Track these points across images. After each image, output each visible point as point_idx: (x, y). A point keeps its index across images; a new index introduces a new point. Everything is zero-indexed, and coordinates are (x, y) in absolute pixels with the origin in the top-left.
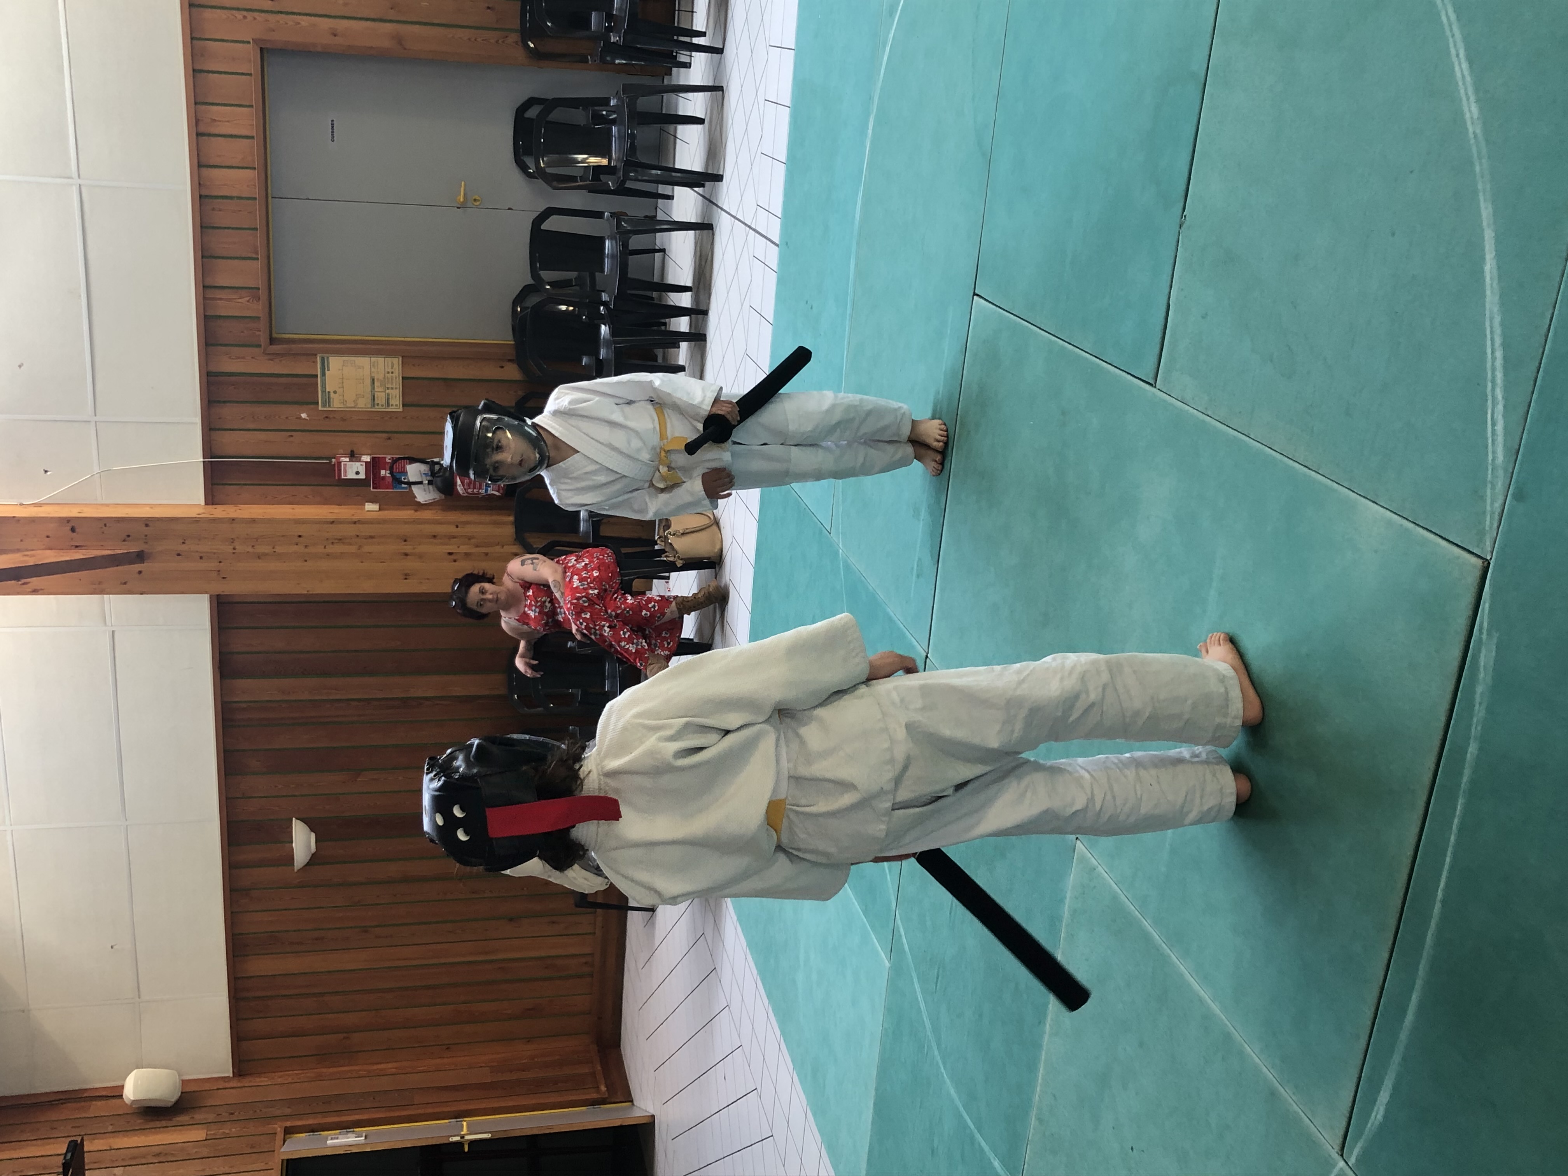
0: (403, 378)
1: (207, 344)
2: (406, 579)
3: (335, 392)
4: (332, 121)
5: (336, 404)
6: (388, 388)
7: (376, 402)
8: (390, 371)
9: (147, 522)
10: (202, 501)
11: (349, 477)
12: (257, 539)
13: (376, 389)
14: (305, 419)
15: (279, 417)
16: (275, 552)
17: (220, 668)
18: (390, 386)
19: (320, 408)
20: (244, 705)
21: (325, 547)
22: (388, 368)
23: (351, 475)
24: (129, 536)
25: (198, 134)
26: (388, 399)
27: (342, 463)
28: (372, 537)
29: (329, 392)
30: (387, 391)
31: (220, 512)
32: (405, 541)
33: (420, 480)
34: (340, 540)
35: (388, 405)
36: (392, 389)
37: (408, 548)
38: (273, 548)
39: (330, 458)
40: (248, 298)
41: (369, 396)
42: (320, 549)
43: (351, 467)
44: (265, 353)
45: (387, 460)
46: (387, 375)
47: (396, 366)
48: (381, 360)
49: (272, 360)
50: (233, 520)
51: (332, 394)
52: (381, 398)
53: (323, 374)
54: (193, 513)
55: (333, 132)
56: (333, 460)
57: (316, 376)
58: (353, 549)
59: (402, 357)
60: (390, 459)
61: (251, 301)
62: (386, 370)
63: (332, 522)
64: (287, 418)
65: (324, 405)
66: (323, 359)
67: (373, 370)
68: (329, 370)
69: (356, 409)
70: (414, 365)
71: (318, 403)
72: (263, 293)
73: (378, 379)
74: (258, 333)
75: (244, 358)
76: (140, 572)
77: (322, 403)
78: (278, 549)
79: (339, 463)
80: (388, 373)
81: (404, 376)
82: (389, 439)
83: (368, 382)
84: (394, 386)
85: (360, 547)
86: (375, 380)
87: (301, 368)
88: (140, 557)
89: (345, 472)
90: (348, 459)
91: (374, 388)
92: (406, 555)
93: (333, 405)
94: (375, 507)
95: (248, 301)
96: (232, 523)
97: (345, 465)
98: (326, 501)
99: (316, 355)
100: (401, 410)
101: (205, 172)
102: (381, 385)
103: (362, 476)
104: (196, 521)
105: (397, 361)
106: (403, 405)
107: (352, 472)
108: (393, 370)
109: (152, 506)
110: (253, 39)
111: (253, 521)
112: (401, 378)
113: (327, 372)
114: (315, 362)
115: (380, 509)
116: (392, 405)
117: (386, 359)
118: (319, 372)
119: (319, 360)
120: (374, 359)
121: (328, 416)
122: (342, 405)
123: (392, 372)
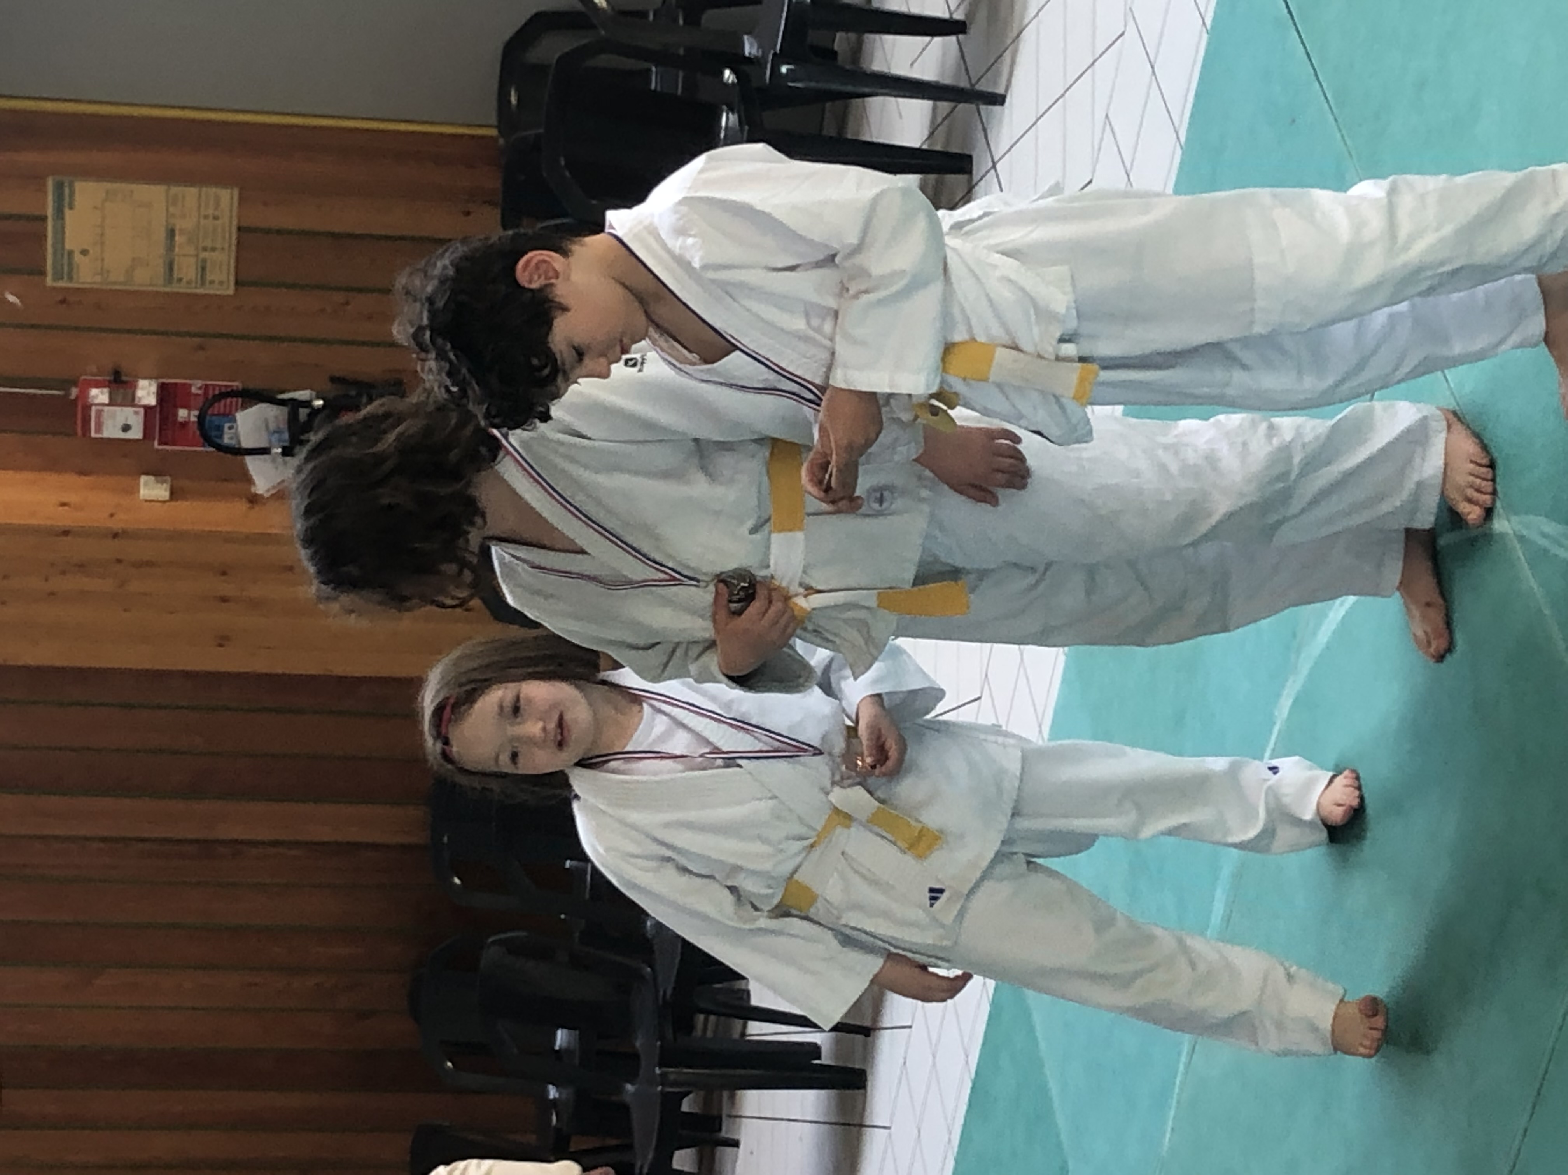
0: (239, 229)
2: (221, 645)
3: (84, 252)
5: (86, 276)
6: (205, 249)
7: (175, 276)
8: (211, 214)
11: (106, 433)
13: (177, 250)
14: (13, 303)
18: (208, 243)
23: (111, 431)
26: (203, 269)
27: (94, 408)
28: (150, 564)
29: (71, 253)
30: (203, 255)
32: (224, 573)
33: (263, 444)
34: (80, 566)
35: (203, 283)
36: (213, 249)
37: (227, 588)
39: (65, 388)
41: (161, 263)
42: (34, 584)
43: (113, 416)
45: (194, 390)
46: (202, 221)
47: (225, 204)
48: (191, 192)
51: (78, 257)
52: (187, 269)
53: (60, 216)
56: (74, 392)
57: (44, 219)
58: (107, 584)
59: (242, 189)
60: (200, 388)
62: (203, 213)
63: (66, 533)
65: (58, 276)
66: (59, 187)
67: (171, 209)
68: (71, 208)
69: (131, 287)
70: (265, 204)
71: (43, 273)
73: (182, 231)
77: (54, 273)
79: (87, 403)
80: (206, 217)
81: (244, 224)
82: (201, 348)
83: (161, 235)
84: (218, 246)
85: (123, 582)
86: (177, 232)
89: (99, 423)
90: (106, 398)
91: (172, 246)
92: (224, 600)
93: (79, 277)
94: (161, 493)
97: (99, 413)
99: (45, 176)
100: (231, 291)
102: (189, 242)
103: (136, 433)
105: (227, 197)
106: (237, 283)
107: (114, 426)
108: (217, 213)
112: (234, 230)
113: (67, 212)
114: (42, 189)
115: (172, 497)
116: (212, 282)
117: (204, 189)
118: (50, 212)
119: (50, 183)
120: (175, 190)
121: (65, 299)
122: (98, 279)
123: (216, 217)
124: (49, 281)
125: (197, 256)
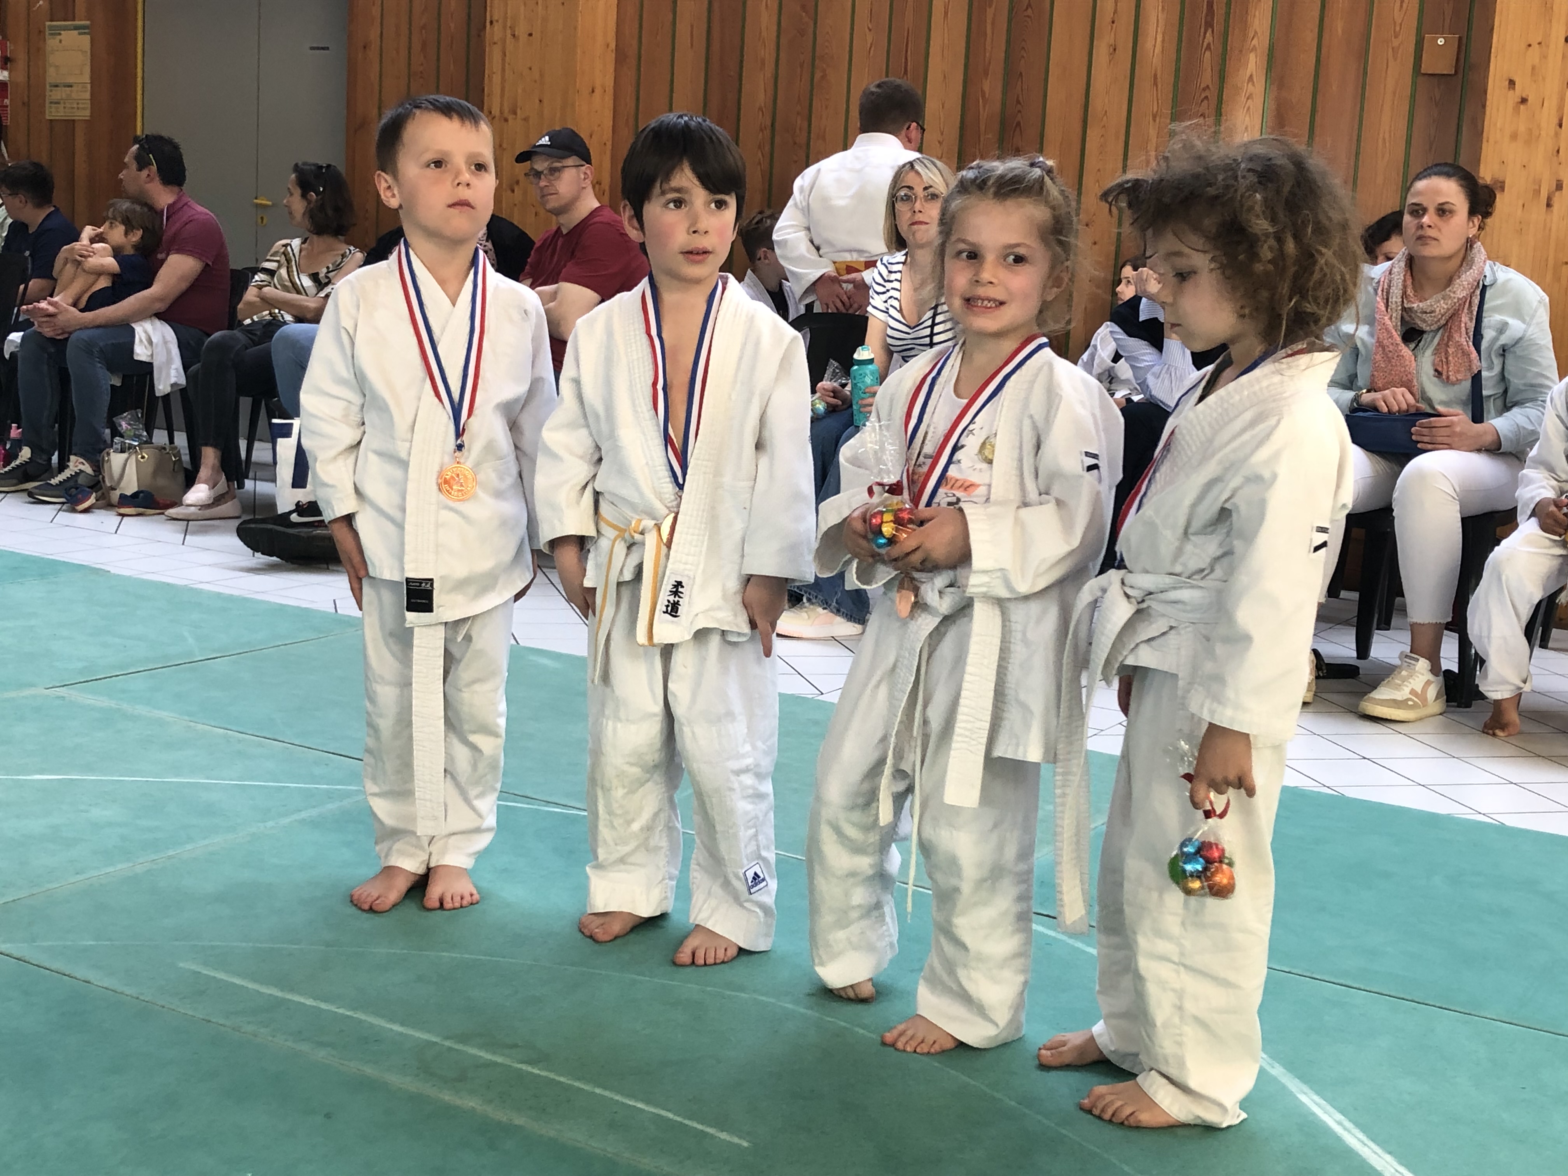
0: (74, 120)
3: (60, 41)
5: (52, 43)
6: (65, 103)
7: (52, 89)
8: (79, 106)
13: (64, 89)
14: (38, 4)
18: (68, 105)
22: (83, 103)
26: (56, 103)
29: (60, 34)
30: (62, 102)
35: (51, 103)
36: (65, 108)
41: (58, 81)
45: (6, 100)
46: (76, 102)
47: (82, 113)
48: (87, 95)
51: (59, 37)
52: (55, 94)
53: (76, 28)
57: (74, 20)
59: (91, 120)
62: (80, 102)
65: (51, 28)
66: (86, 27)
67: (80, 85)
68: (80, 34)
69: (47, 65)
70: (84, 133)
71: (51, 21)
73: (71, 91)
77: (52, 26)
80: (78, 103)
81: (75, 122)
82: (24, 104)
83: (70, 80)
84: (66, 110)
91: (65, 86)
93: (50, 38)
99: (90, 19)
100: (48, 118)
102: (67, 95)
105: (87, 114)
106: (51, 120)
108: (80, 109)
112: (73, 118)
113: (76, 32)
114: (85, 18)
116: (51, 108)
117: (89, 102)
118: (77, 23)
119: (88, 22)
120: (89, 86)
121: (41, 32)
122: (50, 49)
123: (78, 108)
124: (48, 23)
125: (62, 99)
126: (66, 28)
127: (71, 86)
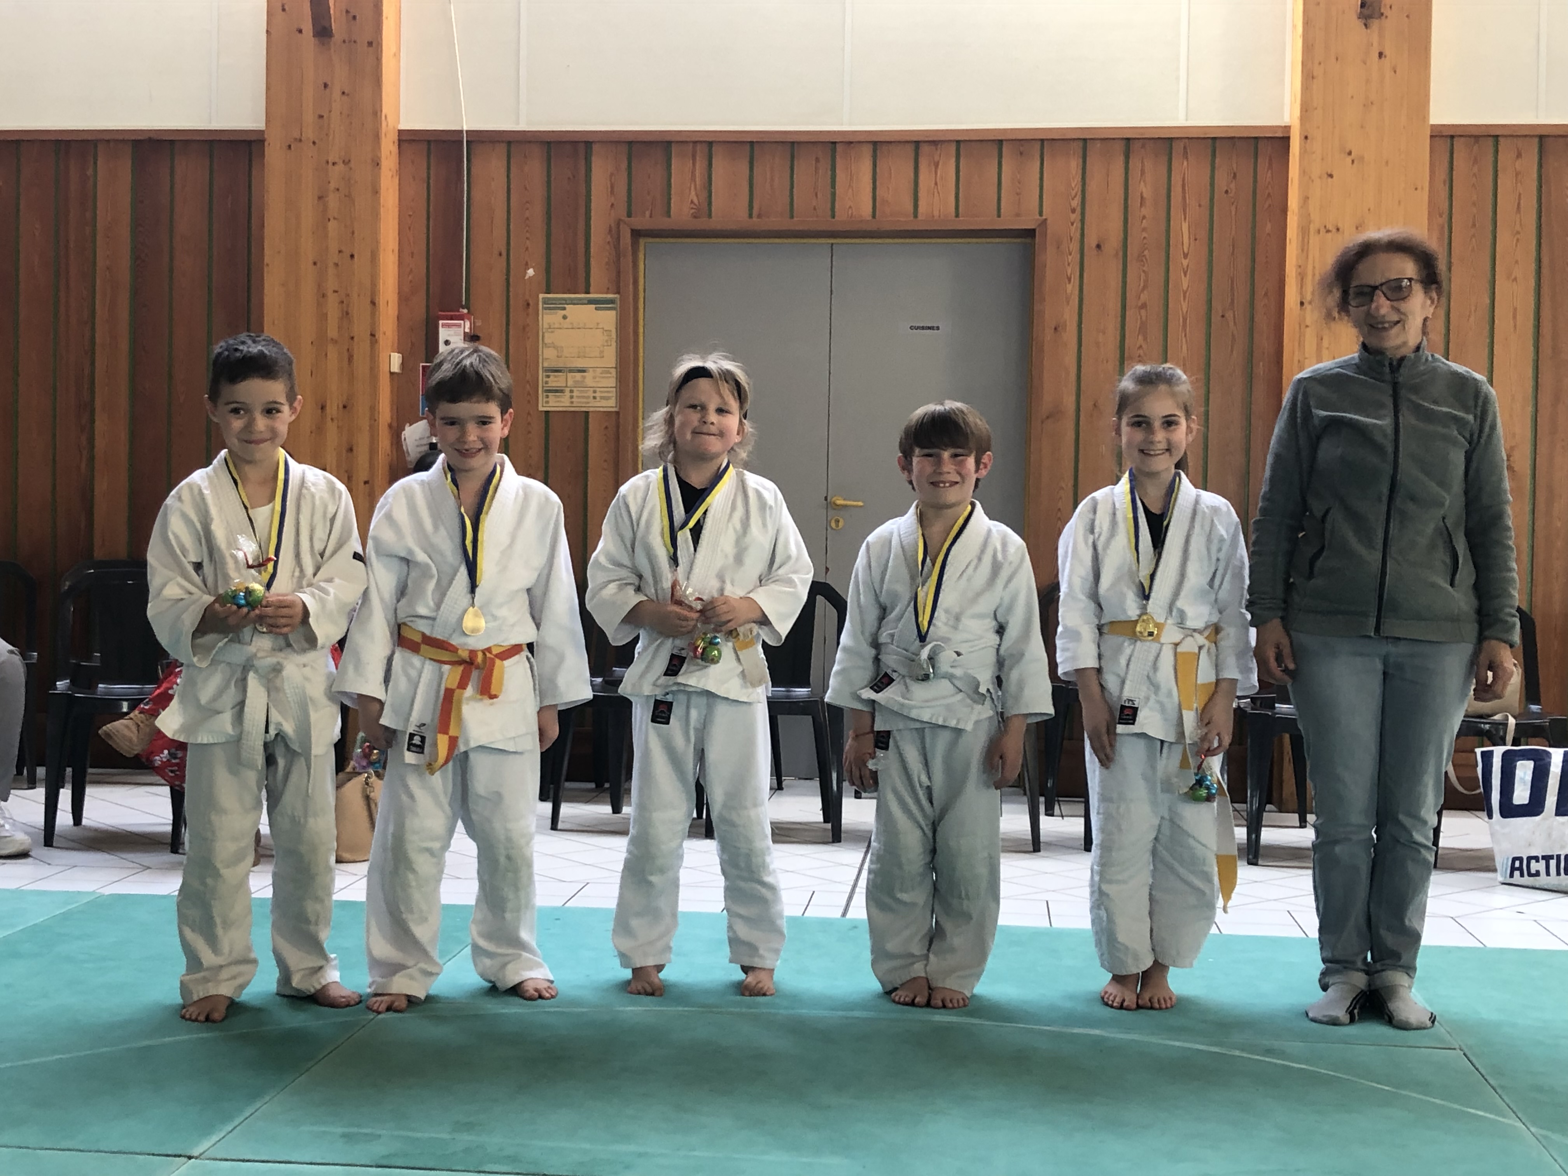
0: (587, 412)
1: (630, 143)
3: (565, 317)
4: (938, 328)
5: (548, 319)
6: (571, 391)
7: (551, 374)
8: (597, 395)
9: (375, 44)
10: (404, 126)
11: (441, 330)
12: (349, 196)
13: (569, 375)
14: (526, 273)
15: (527, 238)
16: (329, 220)
17: (150, 141)
18: (575, 394)
19: (541, 296)
20: (90, 172)
21: (335, 291)
22: (601, 392)
23: (444, 334)
24: (354, 17)
25: (917, 144)
26: (557, 391)
27: (462, 322)
28: (350, 358)
29: (564, 309)
30: (568, 390)
31: (388, 148)
32: (345, 407)
34: (347, 313)
35: (547, 391)
36: (572, 397)
37: (332, 409)
38: (334, 218)
39: (467, 306)
40: (696, 201)
41: (560, 364)
42: (331, 284)
43: (457, 335)
44: (619, 222)
46: (591, 390)
47: (604, 403)
48: (612, 382)
49: (610, 231)
50: (378, 164)
51: (561, 313)
52: (555, 381)
53: (591, 302)
54: (387, 109)
55: (923, 328)
56: (465, 311)
57: (588, 293)
58: (332, 332)
59: (617, 413)
61: (692, 206)
62: (597, 390)
63: (373, 303)
64: (527, 249)
65: (545, 301)
66: (612, 301)
67: (598, 371)
68: (596, 309)
69: (541, 346)
70: (606, 428)
71: (549, 292)
72: (702, 224)
73: (584, 377)
74: (648, 213)
75: (612, 192)
76: (300, 31)
77: (549, 299)
78: (332, 225)
79: (461, 318)
80: (595, 392)
81: (591, 415)
83: (580, 364)
84: (574, 400)
85: (334, 341)
86: (583, 374)
87: (598, 273)
88: (323, 32)
89: (449, 326)
90: (467, 330)
91: (571, 371)
92: (323, 408)
93: (547, 314)
94: (396, 367)
95: (692, 202)
96: (373, 160)
97: (459, 326)
98: (403, 299)
99: (618, 293)
100: (541, 409)
101: (867, 151)
102: (576, 382)
104: (376, 113)
105: (610, 404)
106: (547, 413)
107: (449, 335)
108: (598, 399)
109: (397, 55)
110: (1046, 219)
111: (376, 192)
112: (587, 409)
113: (592, 307)
114: (608, 292)
115: (392, 374)
116: (547, 397)
117: (614, 390)
118: (593, 296)
119: (613, 296)
120: (613, 371)
121: (530, 306)
122: (546, 326)
123: (594, 398)
125: (566, 387)
126: (573, 302)
127: (584, 371)
